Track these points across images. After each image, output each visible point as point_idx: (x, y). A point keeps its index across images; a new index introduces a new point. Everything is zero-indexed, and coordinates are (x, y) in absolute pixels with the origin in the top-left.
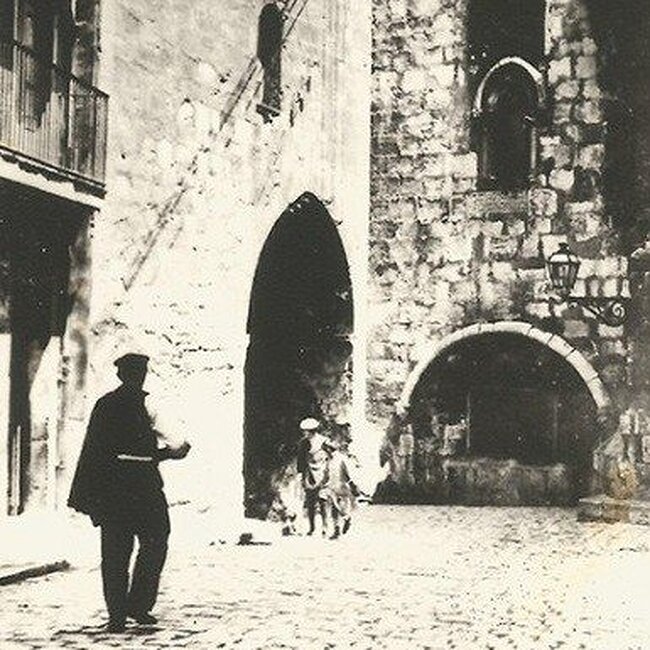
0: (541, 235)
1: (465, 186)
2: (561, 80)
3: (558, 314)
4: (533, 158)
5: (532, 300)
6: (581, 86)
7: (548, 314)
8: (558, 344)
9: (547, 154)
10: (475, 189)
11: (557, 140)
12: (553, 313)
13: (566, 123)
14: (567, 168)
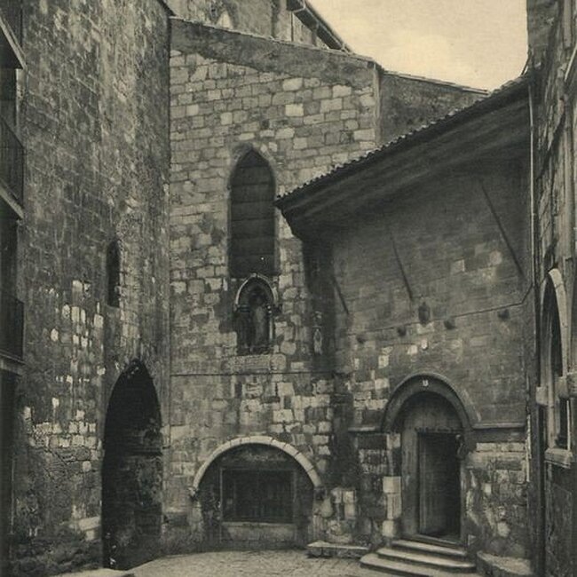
0: (277, 382)
1: (230, 352)
2: (287, 287)
3: (288, 431)
4: (271, 334)
5: (273, 423)
6: (299, 291)
7: (282, 431)
8: (289, 449)
9: (278, 332)
10: (236, 354)
11: (285, 324)
12: (285, 430)
13: (290, 314)
14: (292, 341)
